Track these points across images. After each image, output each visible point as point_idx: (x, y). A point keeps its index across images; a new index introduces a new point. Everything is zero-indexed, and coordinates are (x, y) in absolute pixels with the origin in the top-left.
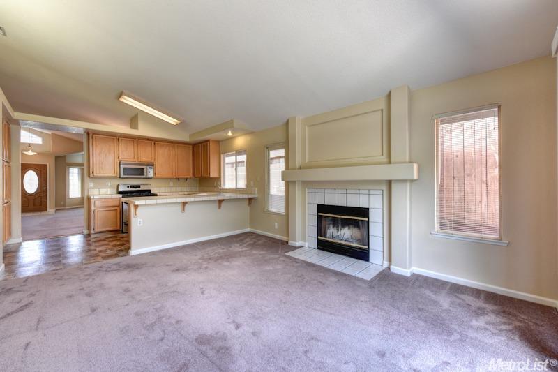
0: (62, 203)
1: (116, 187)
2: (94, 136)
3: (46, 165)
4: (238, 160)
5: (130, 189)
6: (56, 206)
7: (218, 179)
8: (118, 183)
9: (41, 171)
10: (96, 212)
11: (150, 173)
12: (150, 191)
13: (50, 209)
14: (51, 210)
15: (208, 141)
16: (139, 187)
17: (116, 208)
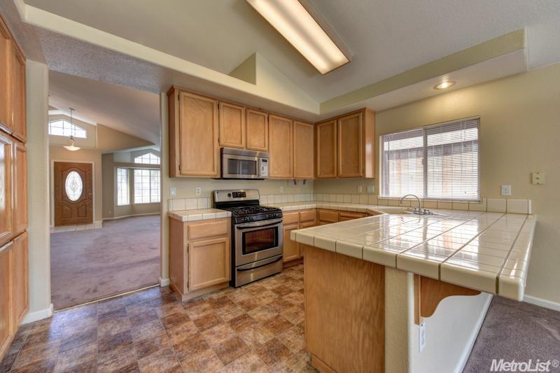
0: (110, 212)
1: (210, 195)
2: (183, 94)
3: (91, 164)
4: (429, 144)
5: (232, 199)
6: (103, 217)
7: (374, 180)
8: (214, 189)
9: (85, 172)
10: (192, 250)
11: (264, 171)
12: (257, 201)
13: (96, 220)
14: (97, 223)
15: (362, 111)
16: (243, 195)
17: (224, 239)
